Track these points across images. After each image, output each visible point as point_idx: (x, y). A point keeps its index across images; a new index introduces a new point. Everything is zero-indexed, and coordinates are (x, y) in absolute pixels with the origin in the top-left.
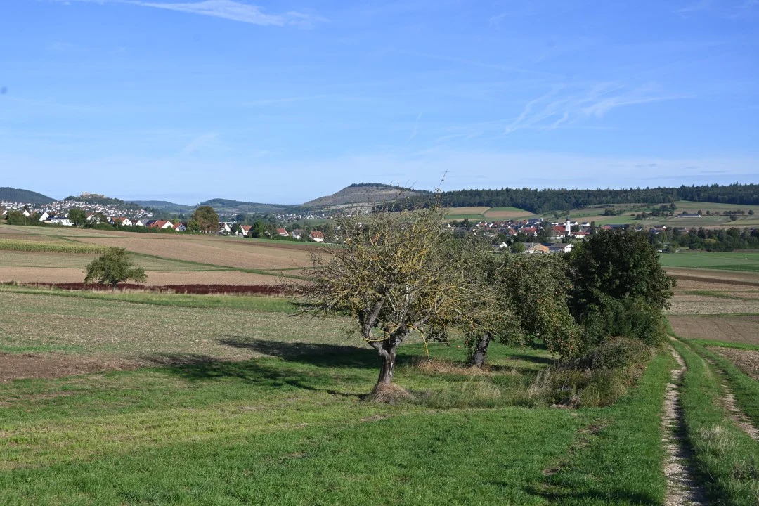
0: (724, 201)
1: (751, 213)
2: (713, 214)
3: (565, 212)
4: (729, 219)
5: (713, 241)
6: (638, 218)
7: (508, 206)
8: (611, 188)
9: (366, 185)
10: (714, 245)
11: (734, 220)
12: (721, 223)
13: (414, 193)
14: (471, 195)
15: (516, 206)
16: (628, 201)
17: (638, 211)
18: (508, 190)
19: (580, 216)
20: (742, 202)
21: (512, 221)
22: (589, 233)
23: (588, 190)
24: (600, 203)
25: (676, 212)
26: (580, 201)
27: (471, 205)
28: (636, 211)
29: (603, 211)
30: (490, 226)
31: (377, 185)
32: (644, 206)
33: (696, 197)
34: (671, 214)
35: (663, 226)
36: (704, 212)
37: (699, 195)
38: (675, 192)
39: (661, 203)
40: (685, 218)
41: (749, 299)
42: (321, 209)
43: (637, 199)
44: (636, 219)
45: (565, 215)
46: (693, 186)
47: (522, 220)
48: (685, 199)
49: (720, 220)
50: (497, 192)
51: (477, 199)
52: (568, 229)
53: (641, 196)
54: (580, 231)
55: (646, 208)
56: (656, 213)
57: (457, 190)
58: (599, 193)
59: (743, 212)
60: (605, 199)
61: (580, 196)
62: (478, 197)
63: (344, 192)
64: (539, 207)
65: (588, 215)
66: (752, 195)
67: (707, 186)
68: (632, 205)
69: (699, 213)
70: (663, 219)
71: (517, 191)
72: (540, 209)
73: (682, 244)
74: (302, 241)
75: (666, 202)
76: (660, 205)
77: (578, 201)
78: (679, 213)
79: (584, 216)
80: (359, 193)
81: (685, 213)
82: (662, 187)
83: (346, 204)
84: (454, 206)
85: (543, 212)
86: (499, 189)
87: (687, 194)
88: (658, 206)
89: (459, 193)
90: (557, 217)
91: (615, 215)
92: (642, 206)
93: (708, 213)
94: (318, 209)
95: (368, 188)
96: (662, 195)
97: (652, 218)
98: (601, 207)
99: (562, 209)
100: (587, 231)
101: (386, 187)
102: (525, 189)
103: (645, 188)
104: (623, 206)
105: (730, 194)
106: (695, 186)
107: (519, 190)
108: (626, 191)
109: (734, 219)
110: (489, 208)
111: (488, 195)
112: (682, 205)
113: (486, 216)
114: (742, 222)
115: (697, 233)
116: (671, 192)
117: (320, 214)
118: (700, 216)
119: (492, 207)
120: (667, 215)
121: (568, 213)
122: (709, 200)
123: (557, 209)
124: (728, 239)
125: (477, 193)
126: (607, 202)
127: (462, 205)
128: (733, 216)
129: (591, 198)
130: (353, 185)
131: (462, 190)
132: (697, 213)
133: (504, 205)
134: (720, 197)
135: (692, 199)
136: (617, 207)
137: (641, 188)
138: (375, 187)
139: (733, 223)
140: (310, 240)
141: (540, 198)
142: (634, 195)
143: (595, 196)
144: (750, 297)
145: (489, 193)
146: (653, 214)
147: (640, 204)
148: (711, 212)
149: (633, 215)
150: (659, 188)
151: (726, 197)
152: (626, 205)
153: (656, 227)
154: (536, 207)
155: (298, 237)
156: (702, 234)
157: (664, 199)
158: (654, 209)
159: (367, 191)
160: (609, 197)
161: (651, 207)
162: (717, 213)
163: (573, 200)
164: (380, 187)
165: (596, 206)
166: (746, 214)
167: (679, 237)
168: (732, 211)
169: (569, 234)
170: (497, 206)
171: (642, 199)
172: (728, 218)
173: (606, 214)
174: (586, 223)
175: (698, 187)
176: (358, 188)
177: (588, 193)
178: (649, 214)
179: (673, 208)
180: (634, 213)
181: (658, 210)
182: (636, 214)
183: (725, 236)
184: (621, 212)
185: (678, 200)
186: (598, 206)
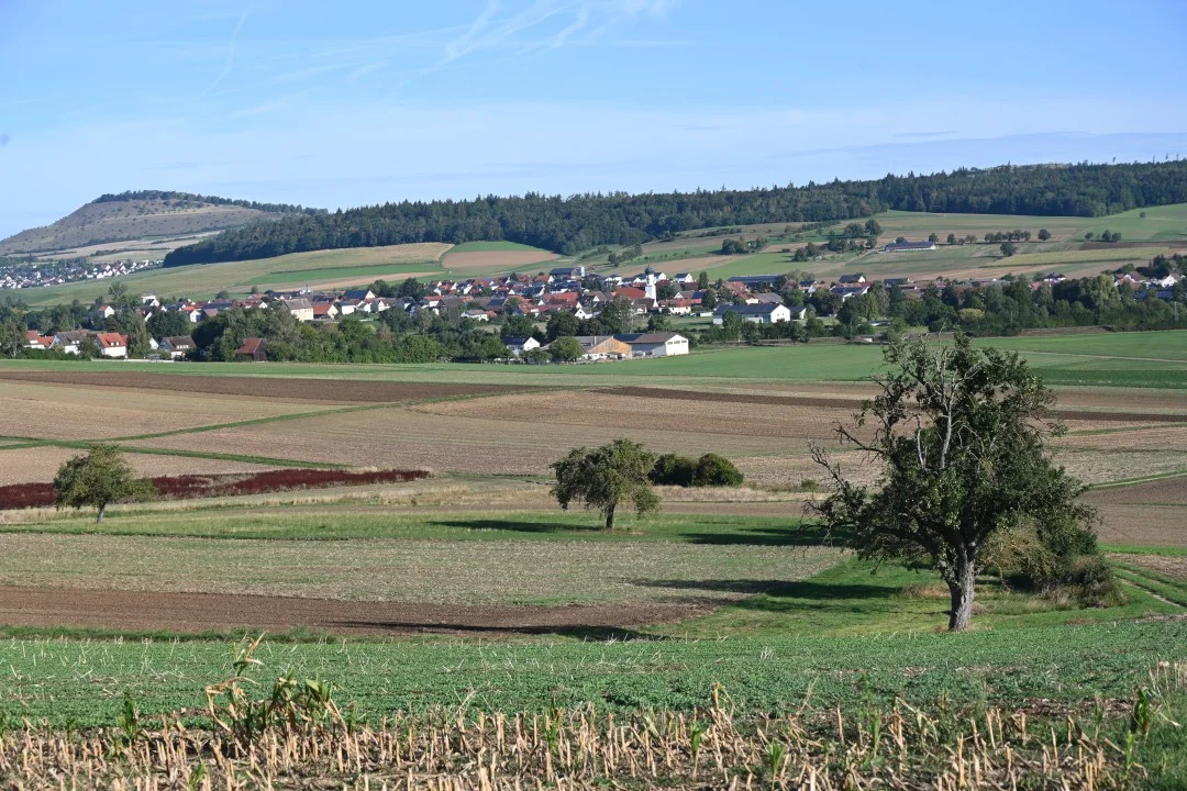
0: (981, 209)
1: (1043, 236)
2: (962, 242)
3: (631, 248)
4: (1000, 253)
5: (977, 313)
6: (799, 257)
7: (497, 239)
8: (730, 188)
9: (136, 196)
10: (981, 322)
11: (1010, 255)
12: (982, 262)
13: (257, 212)
14: (406, 215)
15: (515, 237)
16: (771, 218)
17: (797, 239)
18: (492, 201)
19: (664, 258)
20: (1023, 209)
21: (514, 277)
22: (699, 301)
23: (677, 195)
24: (708, 224)
25: (881, 241)
26: (662, 220)
27: (407, 240)
28: (793, 241)
29: (718, 243)
30: (466, 291)
31: (165, 196)
32: (808, 228)
33: (921, 202)
34: (871, 245)
35: (858, 276)
36: (943, 239)
37: (926, 197)
38: (874, 194)
39: (844, 218)
40: (903, 252)
41: (1082, 450)
42: (31, 259)
43: (790, 211)
44: (795, 260)
45: (630, 256)
46: (912, 175)
47: (534, 273)
48: (896, 207)
49: (979, 254)
50: (466, 205)
51: (422, 225)
52: (651, 293)
53: (800, 205)
54: (678, 296)
55: (813, 232)
56: (835, 246)
57: (371, 203)
58: (704, 201)
59: (1027, 235)
60: (719, 215)
61: (661, 209)
62: (422, 220)
63: (83, 214)
64: (569, 239)
65: (686, 255)
66: (1042, 193)
67: (943, 174)
68: (783, 226)
69: (932, 239)
70: (853, 257)
71: (513, 203)
72: (571, 243)
73: (911, 321)
74: (83, 357)
75: (856, 217)
76: (844, 224)
77: (656, 221)
78: (887, 241)
79: (676, 257)
80: (121, 217)
81: (901, 242)
82: (843, 180)
83: (90, 244)
84: (368, 244)
85: (578, 249)
86: (472, 199)
87: (903, 194)
88: (840, 227)
89: (377, 212)
90: (614, 261)
91: (747, 252)
92: (804, 228)
93: (951, 240)
94: (23, 259)
95: (142, 203)
96: (846, 200)
97: (829, 255)
98: (713, 234)
99: (622, 242)
100: (695, 297)
101: (186, 200)
102: (530, 197)
103: (806, 184)
104: (761, 230)
105: (995, 191)
106: (917, 175)
107: (517, 200)
108: (764, 194)
109: (1008, 251)
110: (452, 246)
111: (445, 214)
112: (893, 222)
113: (446, 264)
114: (1031, 258)
115: (940, 294)
116: (864, 191)
117: (30, 273)
118: (933, 248)
119: (458, 243)
120: (861, 248)
121: (639, 252)
122: (951, 207)
123: (611, 242)
124: (1006, 304)
125: (420, 211)
126: (724, 222)
127: (386, 240)
128: (1007, 243)
129: (687, 213)
130: (105, 199)
131: (382, 204)
132: (927, 240)
133: (486, 237)
134: (973, 199)
135: (912, 207)
136: (748, 234)
137: (797, 185)
138: (159, 200)
139: (1007, 260)
140: (99, 355)
141: (568, 216)
142: (784, 203)
143: (695, 208)
144: (1082, 444)
145: (447, 208)
146: (830, 247)
147: (798, 225)
148: (957, 237)
149: (787, 251)
150: (837, 182)
151: (987, 199)
152: (768, 226)
153: (844, 279)
154: (561, 237)
155: (71, 349)
156: (949, 296)
157: (851, 209)
158: (831, 236)
159: (141, 211)
160: (727, 209)
161: (826, 231)
162: (971, 239)
163: (647, 219)
164: (173, 201)
165: (700, 232)
166: (1034, 237)
167: (903, 305)
168: (1004, 232)
169: (656, 305)
170: (471, 239)
171: (802, 210)
172: (996, 249)
173: (725, 251)
174: (684, 276)
175: (922, 177)
176: (116, 205)
177: (679, 202)
178: (823, 248)
179: (873, 229)
180: (786, 246)
181: (840, 237)
182: (794, 247)
183: (1001, 298)
184: (759, 245)
185: (883, 210)
186: (706, 231)
